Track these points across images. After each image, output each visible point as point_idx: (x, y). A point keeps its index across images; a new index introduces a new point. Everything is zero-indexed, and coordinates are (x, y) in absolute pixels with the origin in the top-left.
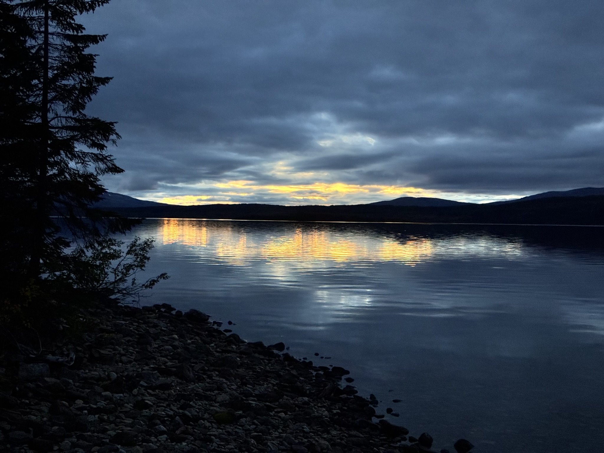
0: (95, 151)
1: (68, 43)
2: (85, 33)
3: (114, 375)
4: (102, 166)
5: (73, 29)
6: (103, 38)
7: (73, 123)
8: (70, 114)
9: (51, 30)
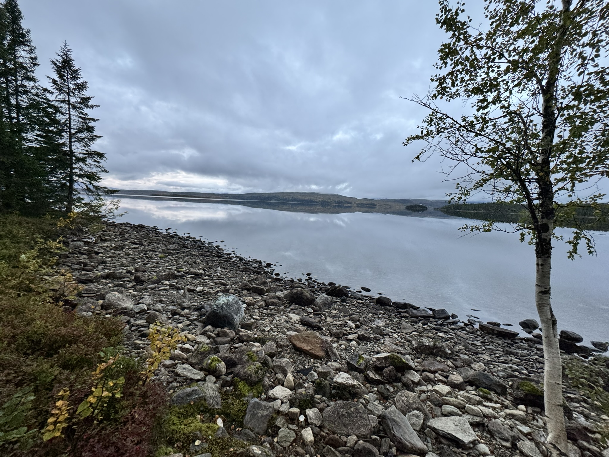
0: (96, 163)
1: (81, 120)
2: (89, 117)
3: (114, 245)
4: (100, 170)
5: (83, 114)
6: (98, 120)
7: (85, 152)
8: (84, 148)
9: (71, 113)
